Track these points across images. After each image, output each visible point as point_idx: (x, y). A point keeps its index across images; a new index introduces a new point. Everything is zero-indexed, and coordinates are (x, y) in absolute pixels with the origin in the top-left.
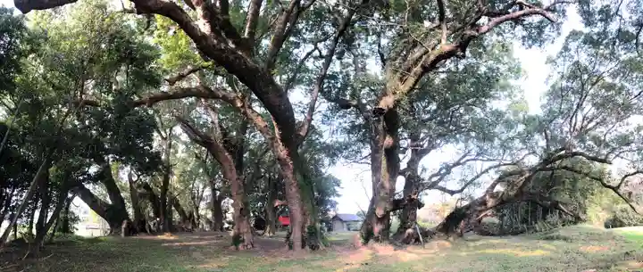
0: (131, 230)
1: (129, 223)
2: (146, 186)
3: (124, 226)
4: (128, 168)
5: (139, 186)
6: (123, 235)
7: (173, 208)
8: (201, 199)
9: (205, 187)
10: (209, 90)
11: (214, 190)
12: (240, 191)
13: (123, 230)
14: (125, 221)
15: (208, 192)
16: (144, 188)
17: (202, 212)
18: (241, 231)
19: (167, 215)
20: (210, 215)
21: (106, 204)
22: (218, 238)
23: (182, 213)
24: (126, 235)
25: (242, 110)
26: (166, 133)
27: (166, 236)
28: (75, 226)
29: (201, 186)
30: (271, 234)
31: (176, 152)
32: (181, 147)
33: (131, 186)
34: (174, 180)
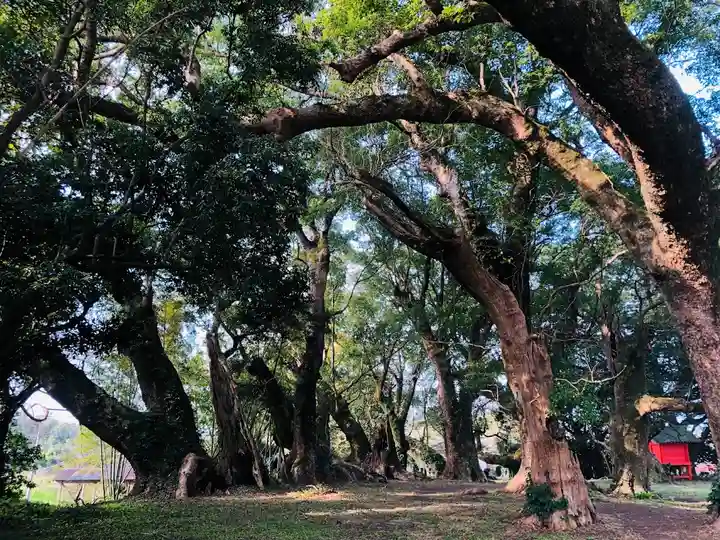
0: (207, 480)
1: (203, 462)
2: (258, 366)
3: (186, 469)
4: (210, 317)
5: (237, 367)
6: (181, 492)
7: (332, 422)
8: (411, 399)
9: (417, 371)
10: (444, 98)
11: (448, 376)
12: (541, 374)
13: (183, 480)
14: (190, 458)
15: (429, 381)
16: (251, 371)
17: (413, 432)
18: (554, 477)
19: (315, 439)
20: (436, 440)
21: (132, 413)
22: (472, 497)
23: (355, 434)
24: (190, 492)
25: (533, 147)
26: (314, 229)
27: (314, 493)
28: (27, 475)
29: (408, 369)
30: (639, 490)
31: (342, 280)
32: (353, 269)
33: (214, 365)
34: (336, 351)
